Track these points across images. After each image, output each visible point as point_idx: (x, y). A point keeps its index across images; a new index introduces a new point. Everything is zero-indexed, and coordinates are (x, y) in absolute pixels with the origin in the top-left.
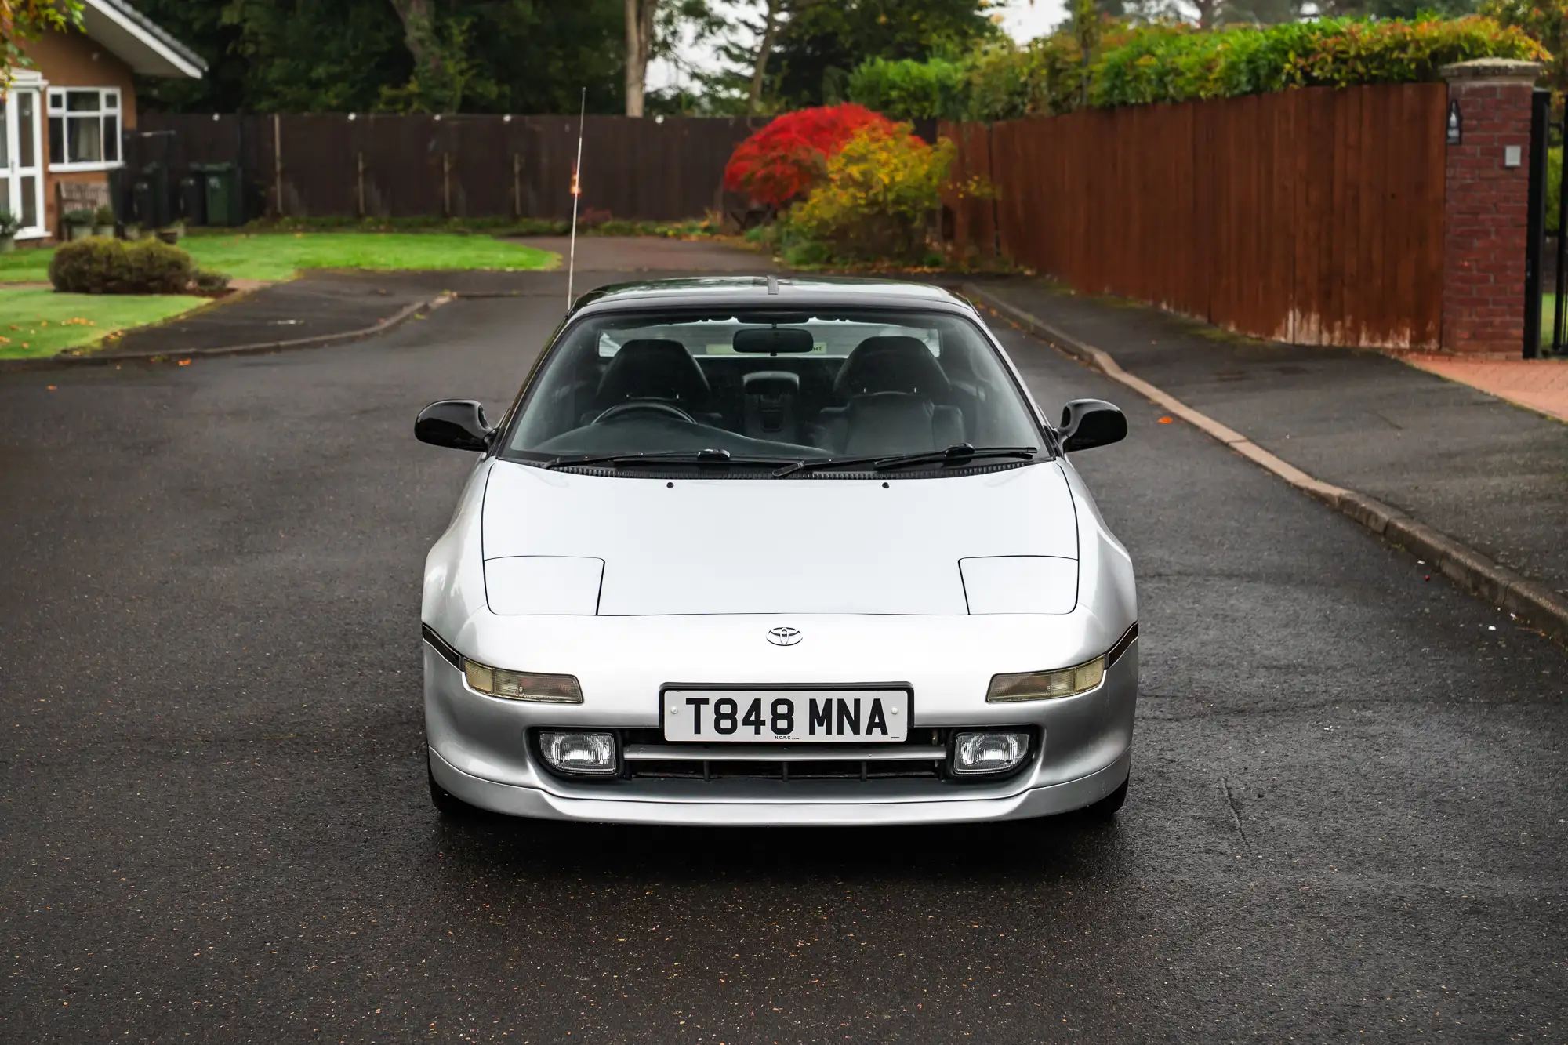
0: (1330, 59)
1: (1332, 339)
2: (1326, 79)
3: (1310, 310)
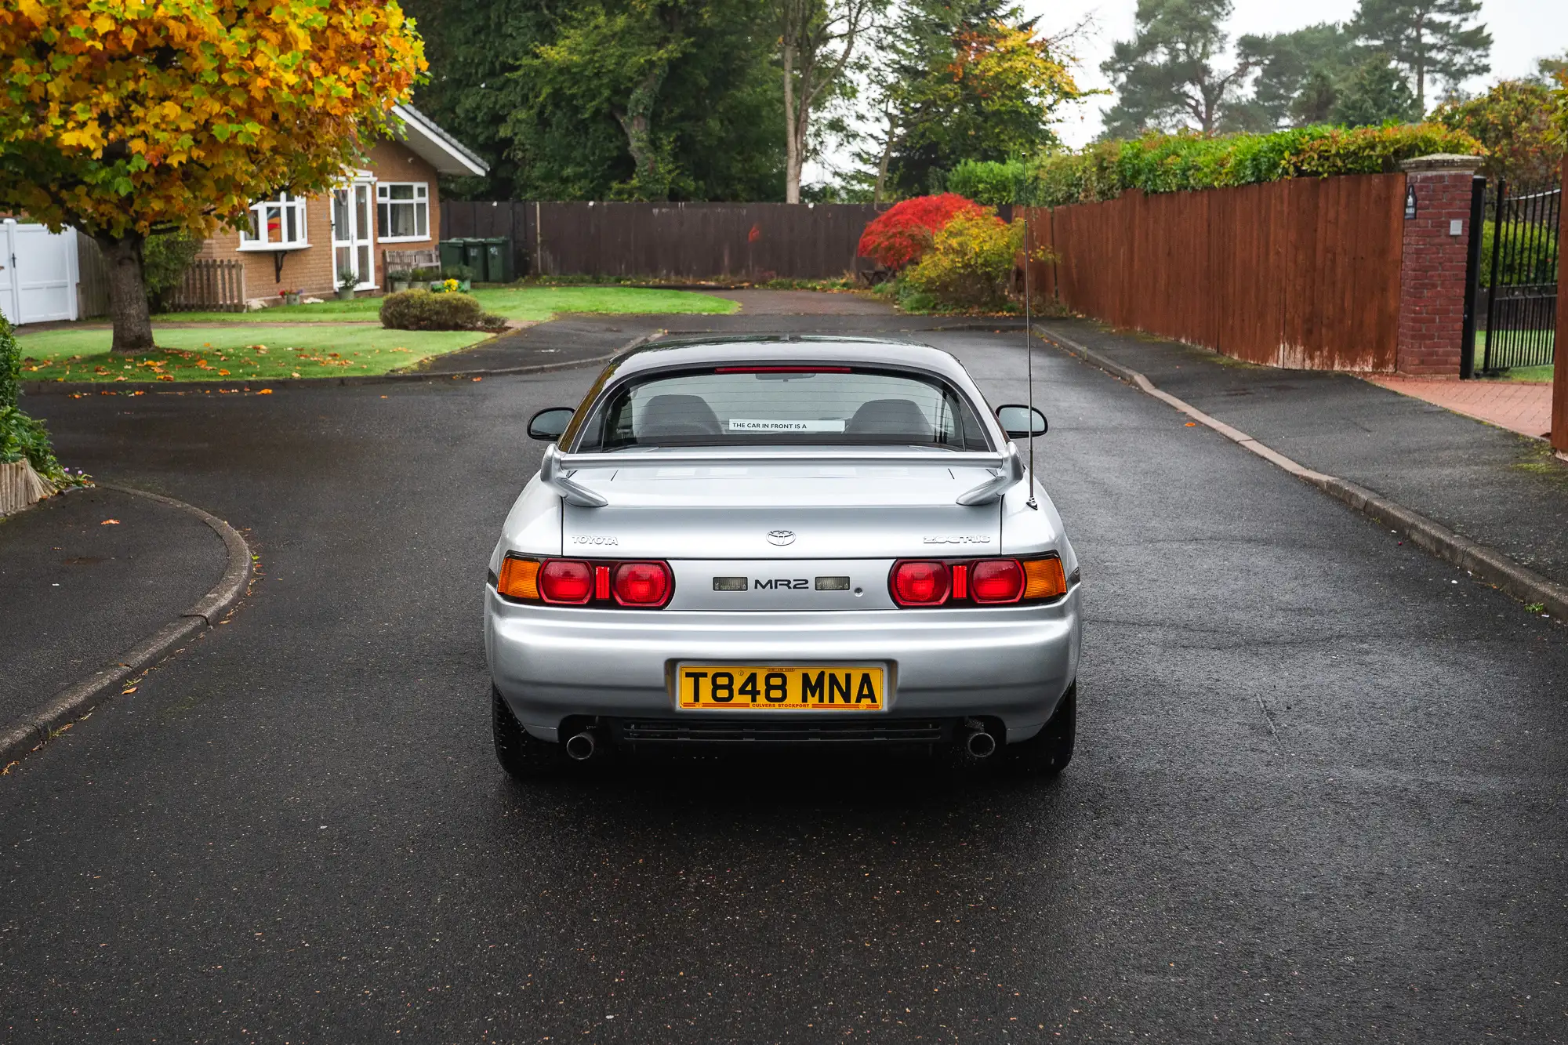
1: (1313, 365)
2: (1312, 171)
3: (1296, 343)
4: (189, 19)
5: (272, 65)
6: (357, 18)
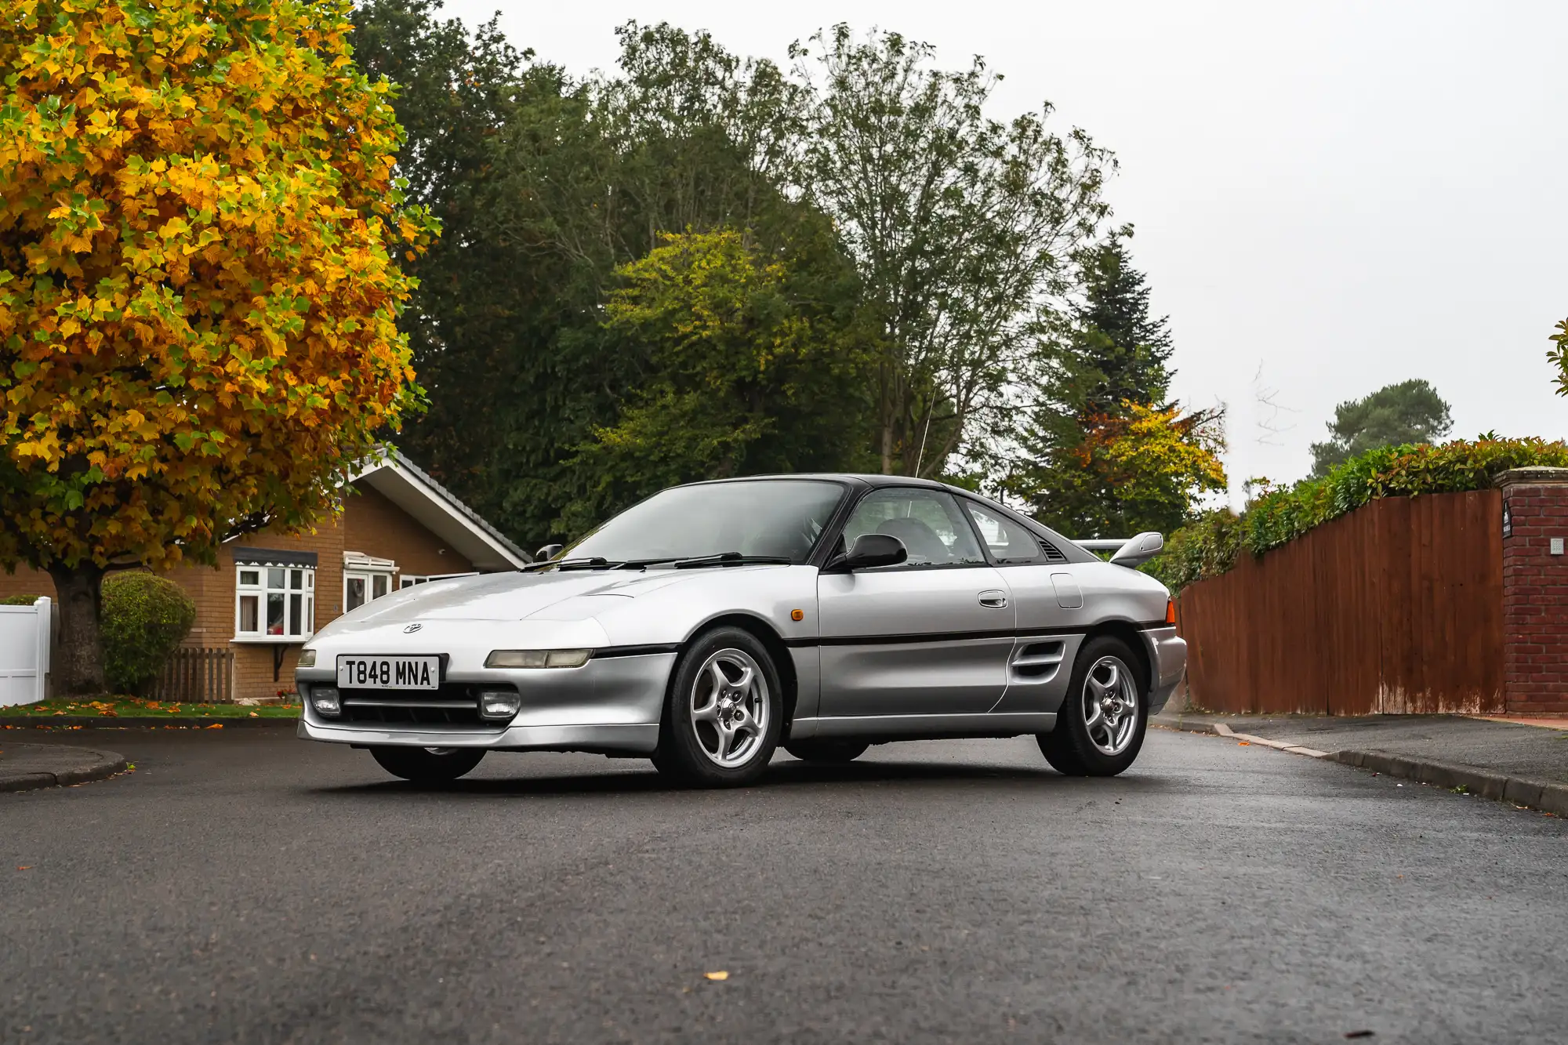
0: (1404, 473)
1: (1415, 708)
2: (1401, 489)
3: (1396, 685)
4: (159, 323)
5: (242, 370)
6: (340, 325)
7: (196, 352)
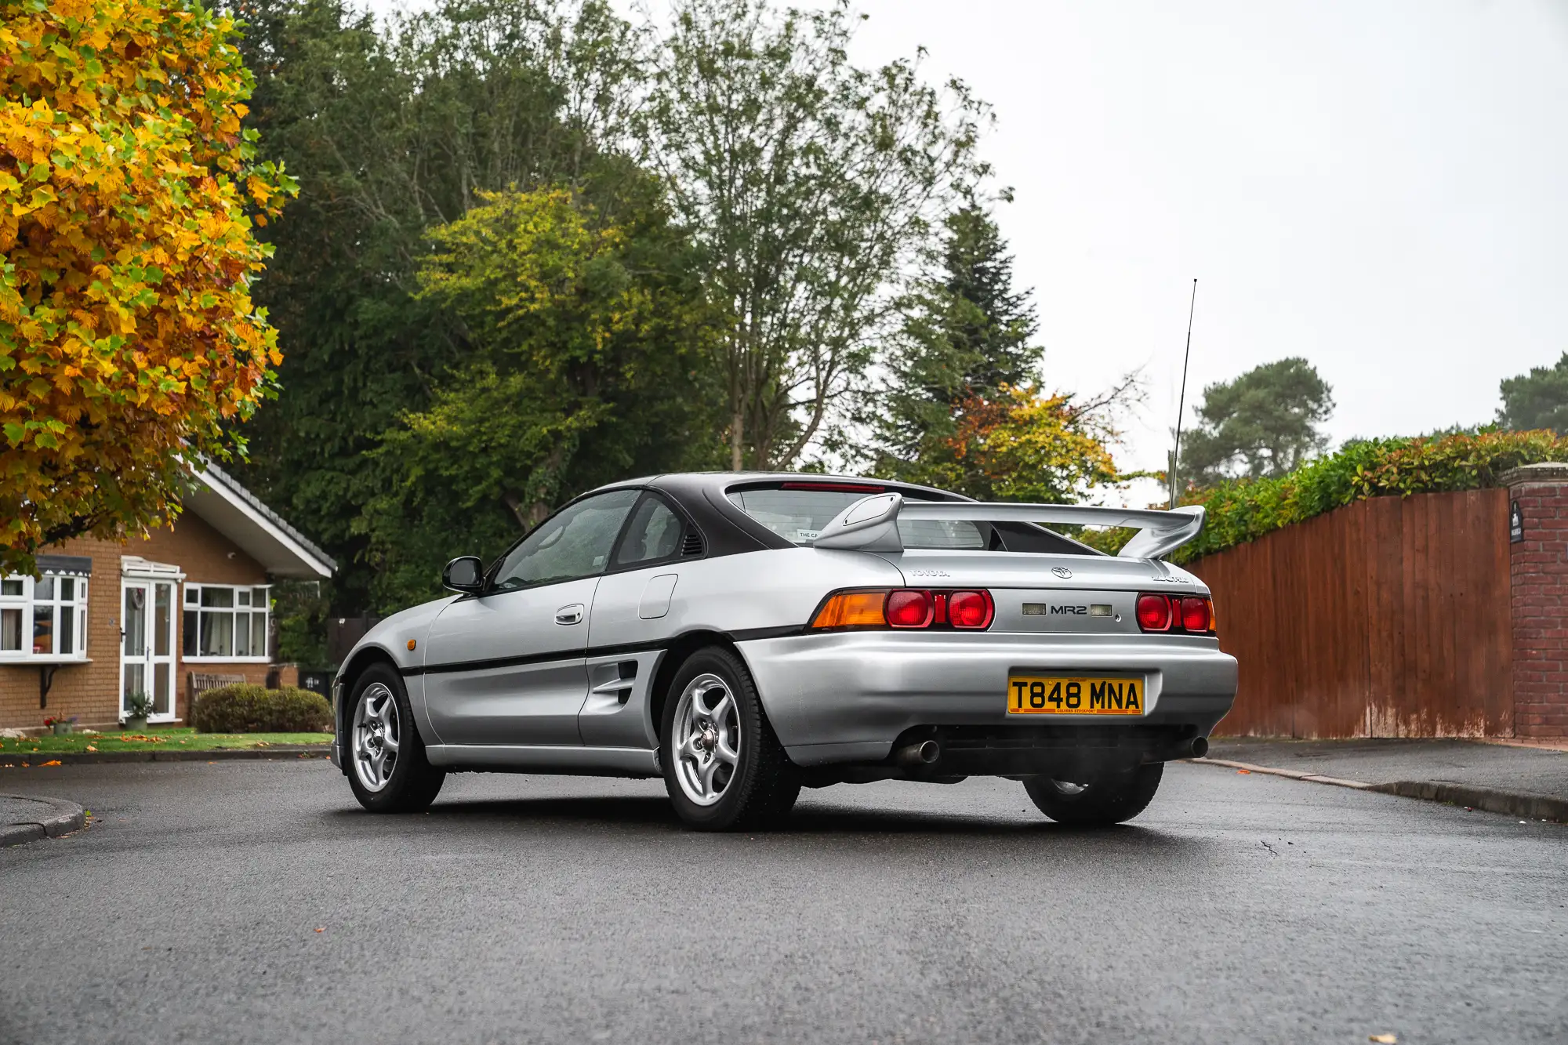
0: (1395, 470)
1: (1409, 732)
2: (1392, 488)
3: (1385, 703)
5: (85, 351)
6: (195, 300)
7: (29, 329)
